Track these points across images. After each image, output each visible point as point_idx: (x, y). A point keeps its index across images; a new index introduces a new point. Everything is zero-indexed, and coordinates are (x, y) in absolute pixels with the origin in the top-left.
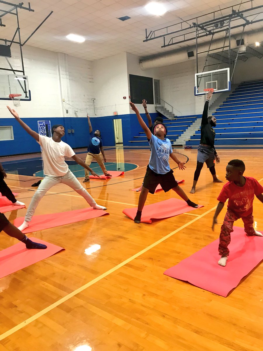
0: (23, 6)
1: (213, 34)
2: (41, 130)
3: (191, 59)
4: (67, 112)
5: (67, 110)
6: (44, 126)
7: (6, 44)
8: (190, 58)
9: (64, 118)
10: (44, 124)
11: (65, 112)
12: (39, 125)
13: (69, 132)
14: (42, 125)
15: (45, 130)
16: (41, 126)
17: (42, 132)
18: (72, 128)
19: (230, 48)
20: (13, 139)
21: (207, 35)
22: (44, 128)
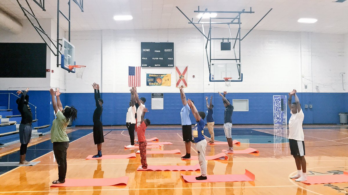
0: (245, 11)
2: (276, 103)
4: (306, 87)
5: (306, 85)
6: (280, 100)
7: (228, 42)
9: (302, 93)
10: (279, 98)
11: (304, 87)
12: (274, 99)
13: (306, 107)
14: (278, 100)
15: (280, 104)
16: (276, 100)
17: (277, 106)
18: (310, 103)
20: (248, 111)
22: (279, 102)
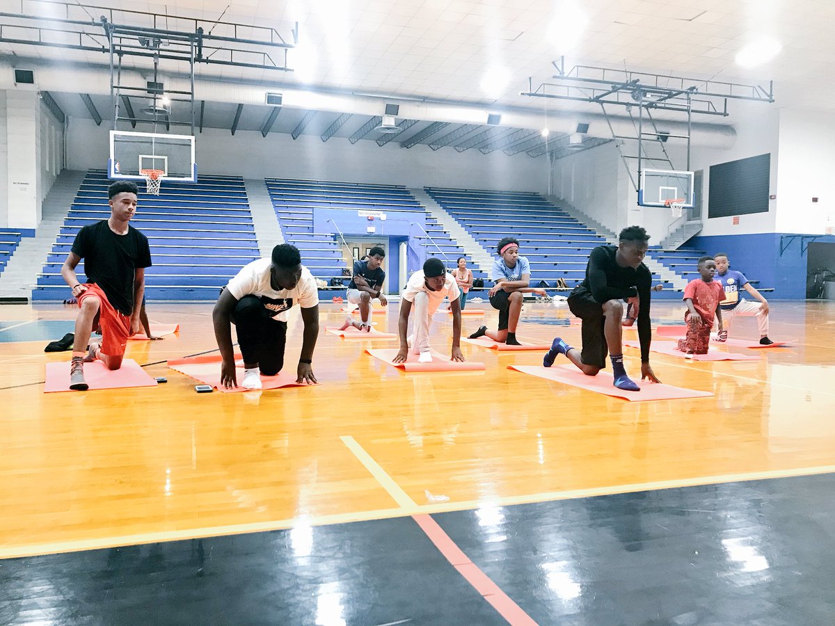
1: (120, 53)
3: (20, 89)
8: (19, 84)
19: (193, 97)
21: (104, 50)
